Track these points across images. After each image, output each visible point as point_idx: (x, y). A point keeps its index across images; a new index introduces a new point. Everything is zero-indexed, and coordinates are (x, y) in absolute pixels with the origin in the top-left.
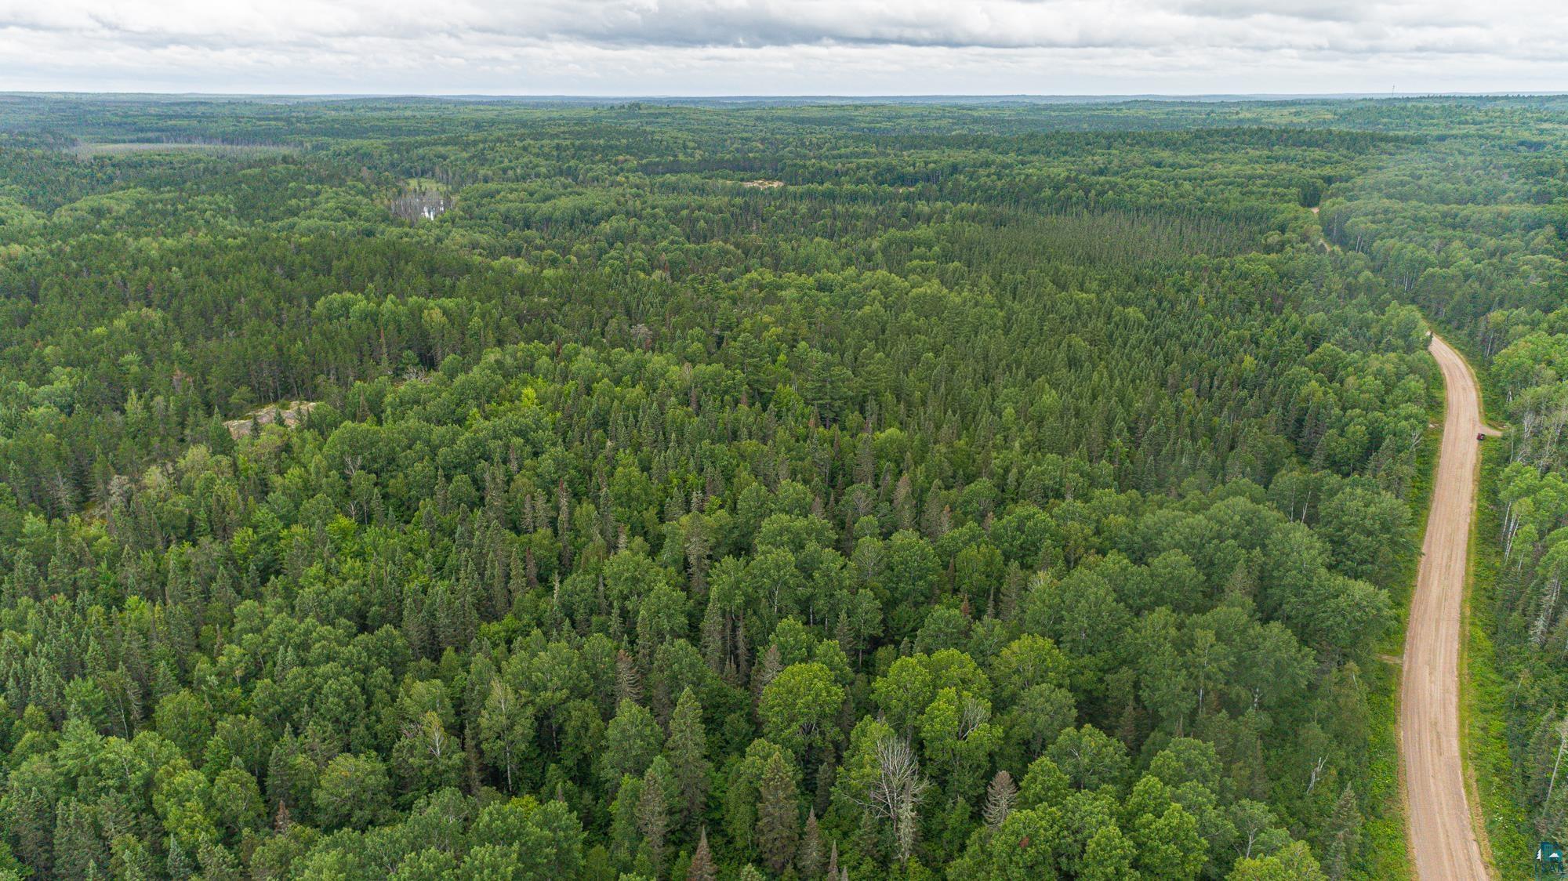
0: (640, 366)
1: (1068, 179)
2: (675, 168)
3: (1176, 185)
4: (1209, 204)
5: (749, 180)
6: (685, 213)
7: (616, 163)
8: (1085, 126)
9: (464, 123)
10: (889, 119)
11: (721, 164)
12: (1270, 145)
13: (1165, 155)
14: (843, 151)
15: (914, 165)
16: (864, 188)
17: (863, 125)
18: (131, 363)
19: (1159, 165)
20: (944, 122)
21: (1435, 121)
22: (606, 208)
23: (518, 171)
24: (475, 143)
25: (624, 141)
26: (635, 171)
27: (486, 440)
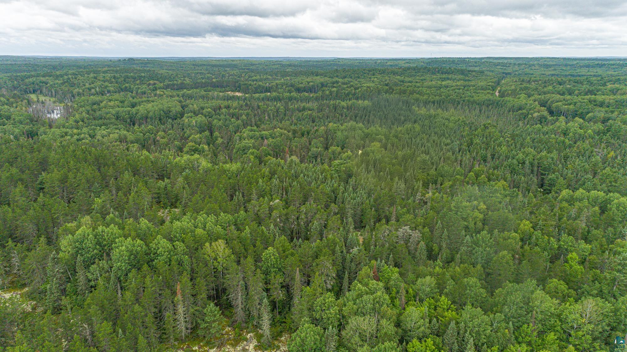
9: (45, 67)
11: (205, 85)
14: (256, 78)
25: (143, 74)
26: (164, 88)
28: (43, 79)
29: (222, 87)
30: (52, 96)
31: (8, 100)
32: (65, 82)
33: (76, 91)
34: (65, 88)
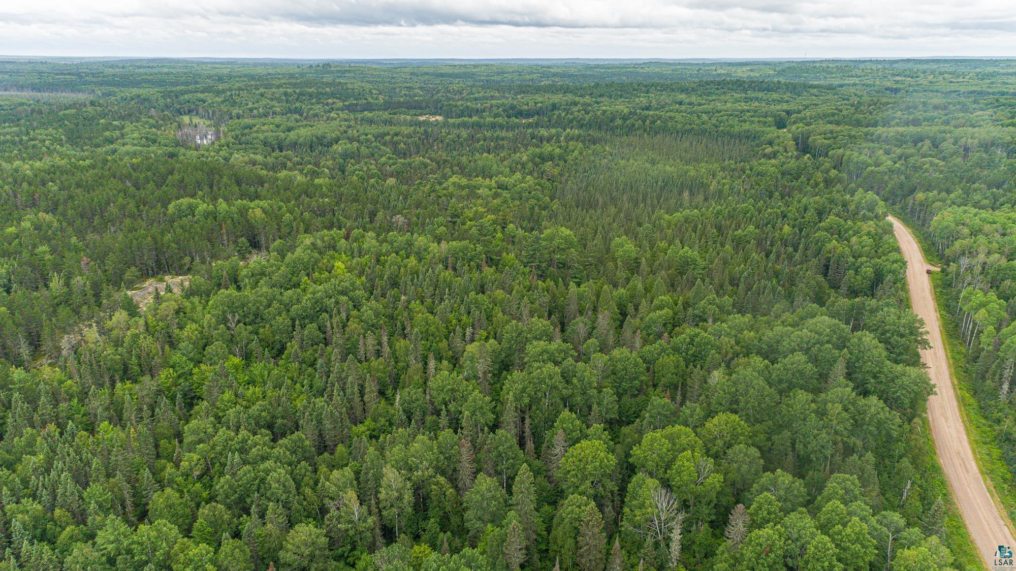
0: (410, 244)
1: (631, 113)
2: (369, 107)
3: (699, 117)
4: (721, 128)
5: (421, 115)
6: (388, 138)
7: (327, 104)
8: (624, 78)
9: (209, 77)
10: (499, 74)
11: (399, 105)
12: (745, 90)
13: (682, 97)
14: (477, 95)
15: (528, 104)
16: (500, 120)
17: (482, 78)
18: (44, 252)
19: (681, 103)
20: (535, 76)
21: (834, 75)
22: (334, 135)
23: (261, 110)
24: (224, 91)
25: (328, 89)
26: (342, 110)
27: (322, 299)
28: (201, 96)
29: (421, 108)
30: (209, 118)
31: (157, 122)
32: (227, 100)
33: (235, 111)
34: (224, 108)
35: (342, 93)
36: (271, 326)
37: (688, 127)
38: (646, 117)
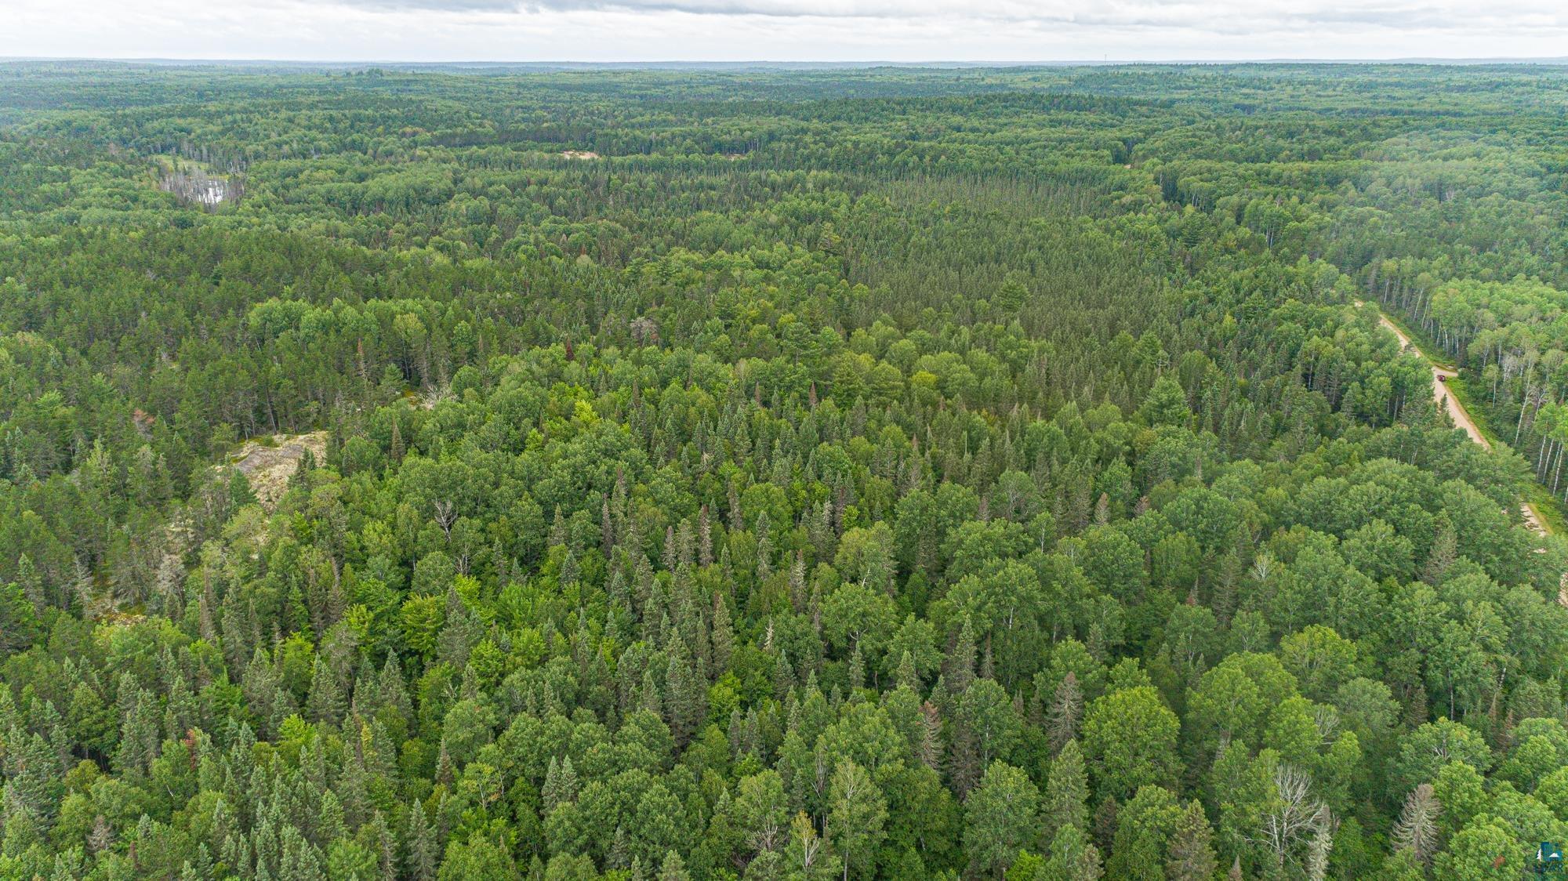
1: (897, 145)
2: (470, 140)
4: (1039, 167)
5: (563, 150)
6: (532, 189)
7: (404, 134)
8: (852, 91)
9: (181, 91)
10: (656, 85)
11: (522, 135)
12: (1045, 109)
13: (958, 119)
14: (640, 119)
15: (729, 133)
16: (696, 157)
17: (633, 92)
19: (959, 129)
20: (714, 88)
22: (441, 186)
23: (295, 146)
24: (219, 114)
25: (395, 111)
26: (432, 144)
27: (583, 466)
28: (182, 122)
29: (557, 140)
30: (201, 159)
31: (123, 167)
32: (228, 130)
33: (250, 149)
34: (228, 142)
35: (419, 117)
36: (510, 517)
37: (988, 165)
38: (923, 150)
